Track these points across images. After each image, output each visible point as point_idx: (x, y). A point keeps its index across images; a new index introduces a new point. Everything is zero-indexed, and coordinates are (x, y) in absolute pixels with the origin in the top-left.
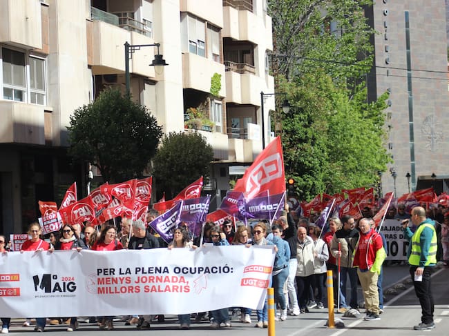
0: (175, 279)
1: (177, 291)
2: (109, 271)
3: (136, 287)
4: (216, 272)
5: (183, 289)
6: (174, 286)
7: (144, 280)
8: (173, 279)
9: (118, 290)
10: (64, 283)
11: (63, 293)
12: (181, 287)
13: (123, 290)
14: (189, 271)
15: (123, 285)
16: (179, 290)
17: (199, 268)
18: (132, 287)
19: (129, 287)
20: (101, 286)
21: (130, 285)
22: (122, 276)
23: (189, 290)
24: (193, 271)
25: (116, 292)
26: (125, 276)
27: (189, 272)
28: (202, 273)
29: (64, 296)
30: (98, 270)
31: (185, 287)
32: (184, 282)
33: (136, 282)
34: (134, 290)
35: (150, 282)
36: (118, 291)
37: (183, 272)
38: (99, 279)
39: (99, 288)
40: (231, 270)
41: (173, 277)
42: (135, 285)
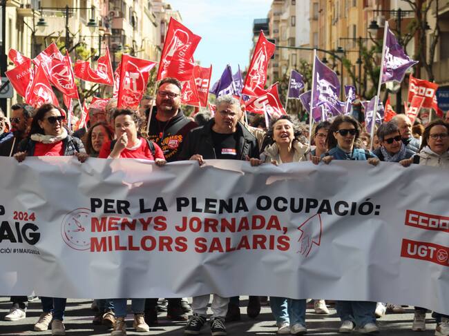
0: (258, 222)
1: (263, 247)
2: (115, 205)
3: (177, 240)
4: (346, 212)
5: (276, 243)
6: (255, 237)
7: (195, 224)
8: (254, 222)
9: (137, 243)
10: (17, 224)
11: (18, 245)
12: (272, 238)
13: (148, 243)
14: (288, 205)
15: (147, 233)
16: (267, 244)
17: (309, 201)
18: (170, 239)
19: (161, 238)
20: (99, 235)
21: (163, 234)
22: (145, 216)
23: (287, 246)
24: (297, 206)
25: (131, 248)
26: (154, 215)
27: (289, 209)
28: (314, 211)
29: (21, 251)
30: (93, 201)
31: (280, 240)
32: (279, 228)
33: (178, 228)
34: (173, 245)
35: (206, 230)
36: (134, 245)
37: (277, 208)
38: (94, 220)
39: (94, 240)
40: (375, 210)
41: (255, 218)
42: (175, 235)
